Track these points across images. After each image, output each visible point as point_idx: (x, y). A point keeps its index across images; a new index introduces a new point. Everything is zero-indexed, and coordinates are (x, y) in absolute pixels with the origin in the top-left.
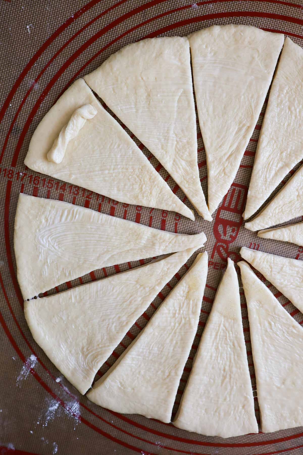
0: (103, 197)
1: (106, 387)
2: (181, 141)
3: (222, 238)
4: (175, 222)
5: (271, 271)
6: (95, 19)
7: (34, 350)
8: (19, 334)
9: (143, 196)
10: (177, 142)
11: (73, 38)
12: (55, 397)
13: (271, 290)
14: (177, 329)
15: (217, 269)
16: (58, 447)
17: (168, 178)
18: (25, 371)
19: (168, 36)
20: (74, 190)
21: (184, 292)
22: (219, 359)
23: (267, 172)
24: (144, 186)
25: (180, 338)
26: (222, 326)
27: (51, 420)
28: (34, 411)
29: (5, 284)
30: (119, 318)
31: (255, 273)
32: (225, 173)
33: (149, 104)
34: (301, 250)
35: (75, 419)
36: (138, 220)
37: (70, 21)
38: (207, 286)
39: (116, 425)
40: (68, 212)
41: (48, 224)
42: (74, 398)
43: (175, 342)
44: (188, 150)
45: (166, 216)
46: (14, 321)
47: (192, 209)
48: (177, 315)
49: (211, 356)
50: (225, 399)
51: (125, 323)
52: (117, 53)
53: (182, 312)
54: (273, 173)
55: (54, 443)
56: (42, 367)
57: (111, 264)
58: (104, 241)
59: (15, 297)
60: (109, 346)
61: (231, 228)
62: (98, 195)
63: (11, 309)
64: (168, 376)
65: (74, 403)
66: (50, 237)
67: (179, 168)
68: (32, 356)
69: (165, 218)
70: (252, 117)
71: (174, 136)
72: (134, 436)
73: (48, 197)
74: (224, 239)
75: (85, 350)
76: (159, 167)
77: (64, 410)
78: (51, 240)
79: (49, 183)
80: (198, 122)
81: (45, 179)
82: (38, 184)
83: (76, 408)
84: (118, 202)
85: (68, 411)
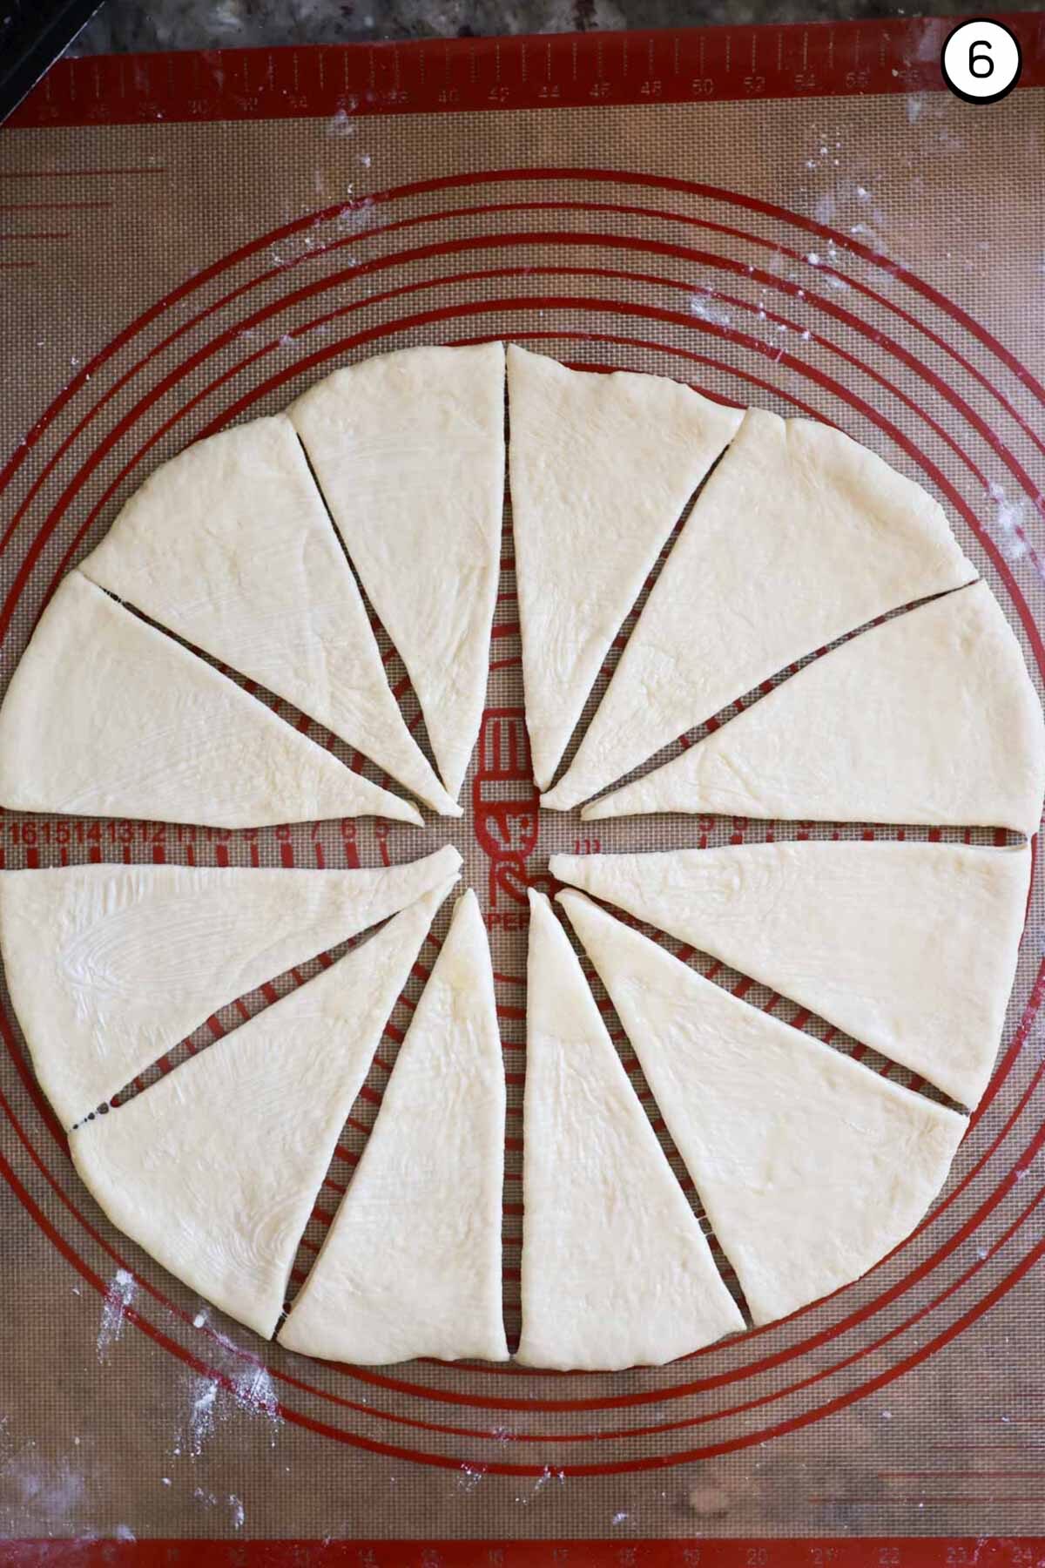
0: (193, 828)
1: (317, 1300)
2: (336, 648)
3: (502, 849)
4: (378, 843)
5: (641, 895)
6: (75, 434)
7: (122, 1257)
8: (76, 1223)
9: (283, 800)
10: (329, 653)
11: (36, 488)
12: (200, 1368)
13: (663, 945)
14: (454, 1103)
15: (511, 929)
16: (244, 1507)
17: (331, 742)
18: (112, 1320)
19: (245, 422)
20: (120, 831)
21: (443, 1003)
22: (582, 1154)
23: (555, 660)
24: (278, 775)
25: (468, 1124)
26: (563, 1065)
27: (207, 1434)
28: (159, 1420)
29: (11, 1103)
30: (306, 1113)
31: (609, 912)
32: (458, 693)
33: (240, 584)
34: (707, 824)
35: (269, 1417)
36: (288, 861)
37: (20, 455)
38: (497, 976)
39: (375, 1406)
40: (117, 884)
41: (78, 928)
42: (249, 1359)
43: (457, 1141)
44: (356, 662)
45: (354, 833)
46: (55, 1194)
47: (411, 799)
48: (444, 1070)
49: (560, 1153)
50: (630, 1259)
51: (323, 1125)
52: (138, 492)
53: (453, 1056)
54: (571, 659)
55: (232, 1498)
56: (152, 1298)
57: (252, 984)
58: (219, 932)
59: (44, 1132)
60: (298, 1192)
61: (518, 820)
62: (179, 828)
63: (40, 1164)
64: (467, 1234)
65: (254, 1371)
66: (90, 960)
67: (349, 711)
68: (118, 1273)
69: (352, 840)
70: (485, 547)
71: (317, 639)
72: (430, 1427)
73: (64, 861)
74: (508, 849)
75: (244, 1219)
76: (304, 723)
77: (234, 1400)
78: (96, 965)
79: (58, 831)
80: (363, 593)
81: (48, 823)
82: (34, 840)
83: (262, 1387)
84: (229, 832)
85: (245, 1398)
